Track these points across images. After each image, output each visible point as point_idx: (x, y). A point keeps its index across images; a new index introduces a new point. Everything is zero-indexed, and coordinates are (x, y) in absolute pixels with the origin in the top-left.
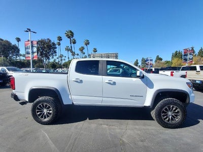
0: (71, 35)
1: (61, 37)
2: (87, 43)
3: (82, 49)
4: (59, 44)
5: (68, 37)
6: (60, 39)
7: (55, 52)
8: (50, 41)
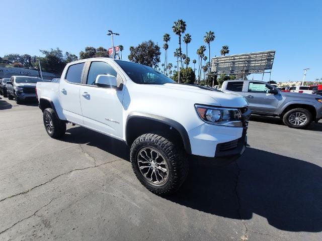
0: (181, 28)
1: (168, 35)
2: (210, 38)
3: (201, 52)
4: (166, 47)
5: (177, 33)
6: (167, 38)
7: (158, 61)
8: (152, 44)
